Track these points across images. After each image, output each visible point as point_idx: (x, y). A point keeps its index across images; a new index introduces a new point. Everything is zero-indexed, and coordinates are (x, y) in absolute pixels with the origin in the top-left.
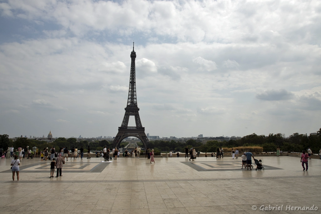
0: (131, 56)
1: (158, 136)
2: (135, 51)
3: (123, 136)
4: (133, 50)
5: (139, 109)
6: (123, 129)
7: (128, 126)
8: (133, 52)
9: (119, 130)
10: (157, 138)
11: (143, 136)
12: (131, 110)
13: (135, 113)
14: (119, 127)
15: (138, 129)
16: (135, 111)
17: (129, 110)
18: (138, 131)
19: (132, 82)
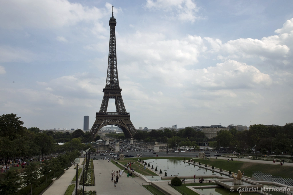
0: (110, 24)
4: (113, 16)
5: (121, 90)
6: (102, 115)
7: (107, 111)
8: (113, 19)
12: (112, 91)
13: (116, 94)
14: (97, 113)
15: (121, 115)
16: (117, 92)
17: (109, 91)
18: (121, 118)
19: (112, 56)
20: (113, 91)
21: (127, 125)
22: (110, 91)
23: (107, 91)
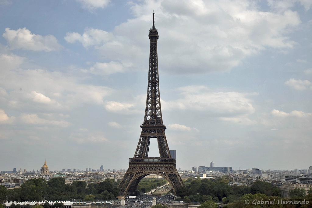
0: (150, 37)
1: (231, 168)
2: (156, 28)
3: (137, 173)
4: (154, 27)
6: (138, 161)
8: (154, 31)
9: (129, 163)
10: (229, 170)
11: (170, 175)
13: (157, 133)
14: (130, 159)
15: (163, 161)
16: (158, 130)
17: (147, 129)
18: (162, 166)
19: (152, 81)
20: (153, 129)
21: (169, 176)
22: (150, 129)
23: (145, 129)
